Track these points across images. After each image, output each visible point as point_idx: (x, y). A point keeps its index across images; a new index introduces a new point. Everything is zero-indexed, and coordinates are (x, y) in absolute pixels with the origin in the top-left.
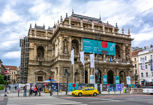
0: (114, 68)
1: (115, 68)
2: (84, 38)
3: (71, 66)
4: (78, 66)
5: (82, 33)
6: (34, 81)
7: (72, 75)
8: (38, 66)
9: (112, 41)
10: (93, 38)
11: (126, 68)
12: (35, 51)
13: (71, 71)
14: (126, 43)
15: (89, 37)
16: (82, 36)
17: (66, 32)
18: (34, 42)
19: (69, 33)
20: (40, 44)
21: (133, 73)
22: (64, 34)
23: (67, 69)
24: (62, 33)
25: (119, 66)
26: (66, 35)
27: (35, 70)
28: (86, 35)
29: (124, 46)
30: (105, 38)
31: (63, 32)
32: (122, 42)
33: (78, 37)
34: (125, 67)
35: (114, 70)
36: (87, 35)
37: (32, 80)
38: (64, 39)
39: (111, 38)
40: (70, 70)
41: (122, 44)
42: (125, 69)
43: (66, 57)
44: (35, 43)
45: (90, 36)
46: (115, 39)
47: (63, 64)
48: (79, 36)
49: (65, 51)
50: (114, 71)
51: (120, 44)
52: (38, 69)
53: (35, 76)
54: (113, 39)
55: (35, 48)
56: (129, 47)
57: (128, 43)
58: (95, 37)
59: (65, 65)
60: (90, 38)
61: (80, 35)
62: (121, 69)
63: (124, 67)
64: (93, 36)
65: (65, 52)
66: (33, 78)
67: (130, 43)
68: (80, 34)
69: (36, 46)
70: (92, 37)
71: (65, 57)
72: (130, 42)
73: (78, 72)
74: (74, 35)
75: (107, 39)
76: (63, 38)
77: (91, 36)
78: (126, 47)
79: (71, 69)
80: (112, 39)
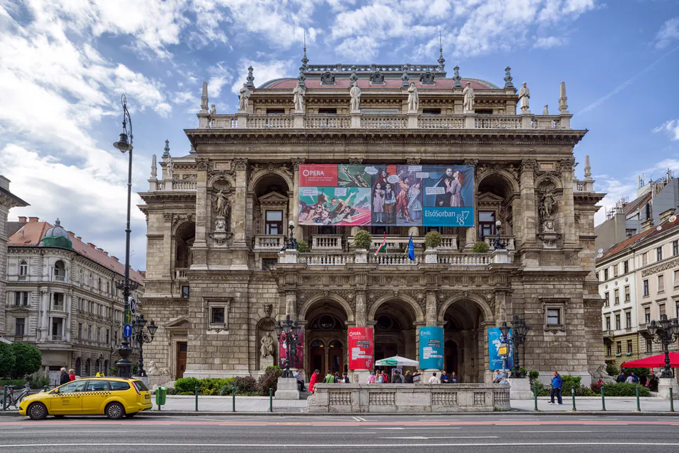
0: (416, 286)
1: (419, 287)
2: (308, 162)
3: (238, 295)
4: (274, 291)
5: (294, 141)
6: (165, 361)
7: (242, 332)
8: (176, 300)
9: (458, 157)
10: (352, 156)
11: (486, 283)
12: (167, 243)
13: (238, 316)
14: (539, 157)
15: (330, 157)
16: (295, 156)
17: (222, 148)
18: (163, 208)
19: (234, 148)
20: (186, 216)
21: (575, 311)
22: (212, 156)
23: (221, 305)
24: (205, 156)
25: (446, 278)
26: (224, 161)
27: (168, 318)
28: (318, 149)
29: (531, 174)
30: (414, 149)
31: (209, 148)
32: (515, 158)
33: (279, 164)
34: (478, 280)
35: (415, 299)
36: (323, 149)
37: (157, 356)
38: (216, 177)
39: (451, 145)
40: (237, 311)
41: (517, 165)
42: (484, 287)
43: (223, 256)
44: (166, 211)
45: (337, 149)
46: (471, 145)
47: (205, 286)
48: (280, 157)
49: (218, 230)
50: (415, 305)
51: (506, 165)
52: (177, 313)
53: (166, 339)
54: (462, 145)
55: (167, 234)
56: (558, 174)
57: (552, 157)
58: (360, 148)
59: (216, 290)
60: (338, 156)
61: (285, 152)
62: (456, 292)
63: (472, 279)
64: (351, 148)
65: (216, 236)
66: (161, 347)
67: (564, 157)
68: (284, 149)
69: (169, 225)
70: (349, 152)
71: (219, 258)
72: (565, 149)
73: (273, 315)
74: (257, 157)
75: (425, 152)
76: (210, 174)
77: (342, 148)
78: (540, 179)
79: (238, 305)
80: (453, 149)
